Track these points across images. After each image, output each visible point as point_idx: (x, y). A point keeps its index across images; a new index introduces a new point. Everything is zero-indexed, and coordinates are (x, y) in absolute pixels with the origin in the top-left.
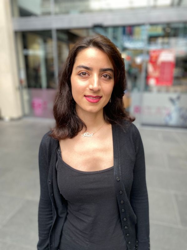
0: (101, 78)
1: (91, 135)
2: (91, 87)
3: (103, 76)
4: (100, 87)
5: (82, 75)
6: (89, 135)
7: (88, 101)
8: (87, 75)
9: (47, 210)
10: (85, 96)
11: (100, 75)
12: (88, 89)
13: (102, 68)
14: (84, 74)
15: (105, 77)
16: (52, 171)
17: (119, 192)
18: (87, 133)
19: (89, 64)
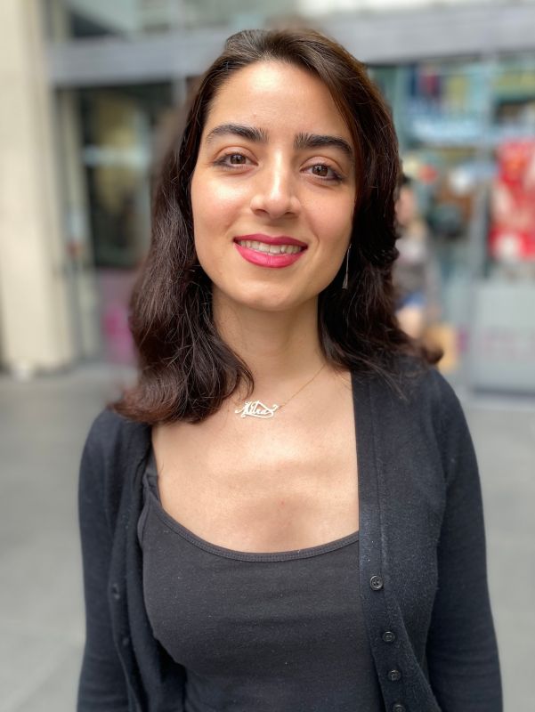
0: (303, 174)
1: (271, 411)
2: (258, 201)
3: (310, 171)
4: (295, 203)
5: (228, 162)
6: (264, 412)
7: (250, 261)
8: (247, 161)
9: (110, 698)
10: (237, 240)
11: (297, 164)
12: (248, 211)
13: (305, 132)
14: (238, 159)
15: (317, 172)
16: (124, 550)
17: (382, 633)
18: (258, 403)
19: (255, 116)
